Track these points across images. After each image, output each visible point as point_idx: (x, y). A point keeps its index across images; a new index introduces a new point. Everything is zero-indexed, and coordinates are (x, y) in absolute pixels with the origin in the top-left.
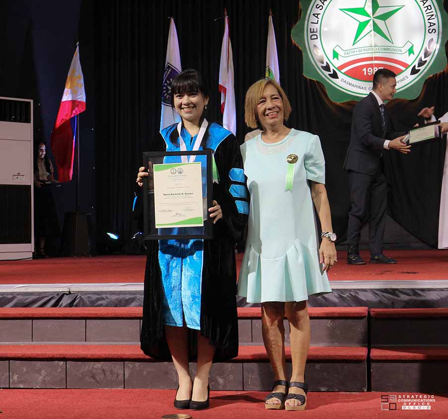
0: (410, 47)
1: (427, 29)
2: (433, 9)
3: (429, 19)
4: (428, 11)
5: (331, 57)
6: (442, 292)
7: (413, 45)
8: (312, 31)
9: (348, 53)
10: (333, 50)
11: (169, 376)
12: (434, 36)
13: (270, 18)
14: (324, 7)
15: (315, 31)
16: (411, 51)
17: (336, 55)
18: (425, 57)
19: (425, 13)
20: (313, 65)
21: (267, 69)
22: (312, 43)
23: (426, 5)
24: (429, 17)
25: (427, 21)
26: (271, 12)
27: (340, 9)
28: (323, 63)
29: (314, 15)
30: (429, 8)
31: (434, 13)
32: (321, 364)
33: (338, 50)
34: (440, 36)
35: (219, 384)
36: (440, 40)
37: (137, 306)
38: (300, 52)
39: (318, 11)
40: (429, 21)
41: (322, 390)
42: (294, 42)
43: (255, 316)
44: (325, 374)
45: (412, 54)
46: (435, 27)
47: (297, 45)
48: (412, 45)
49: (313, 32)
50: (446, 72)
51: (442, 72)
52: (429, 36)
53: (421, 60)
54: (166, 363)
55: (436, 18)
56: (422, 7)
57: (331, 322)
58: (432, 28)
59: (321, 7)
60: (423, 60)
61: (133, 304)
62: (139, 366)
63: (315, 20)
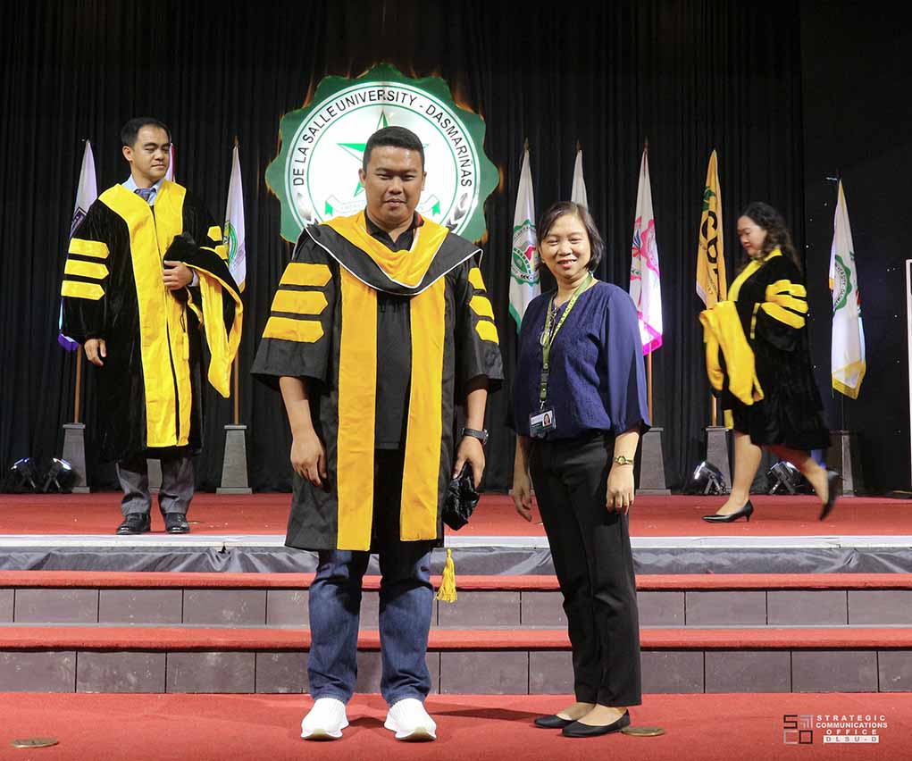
0: (435, 203)
1: (460, 179)
2: (469, 152)
3: (463, 166)
4: (462, 154)
5: (322, 211)
6: (457, 553)
7: (439, 203)
8: (296, 172)
9: (347, 208)
10: (326, 203)
11: (54, 672)
12: (469, 190)
13: (236, 151)
14: (316, 139)
15: (300, 172)
16: (436, 209)
17: (329, 209)
18: (456, 218)
19: (457, 157)
20: (295, 222)
21: (227, 224)
22: (296, 190)
23: (459, 145)
24: (463, 163)
25: (459, 168)
26: (237, 143)
27: (340, 144)
28: (310, 220)
29: (299, 149)
30: (464, 149)
31: (470, 157)
32: (280, 654)
33: (332, 203)
34: (478, 191)
35: (130, 685)
36: (477, 196)
37: (10, 569)
38: (277, 203)
39: (304, 144)
40: (463, 168)
41: (281, 692)
42: (268, 186)
43: (188, 585)
44: (286, 668)
45: (437, 214)
46: (471, 177)
47: (273, 192)
48: (437, 201)
49: (298, 174)
50: (484, 242)
51: (478, 241)
52: (462, 190)
53: (450, 223)
54: (51, 653)
55: (472, 165)
56: (454, 148)
57: (298, 594)
58: (466, 178)
59: (310, 140)
60: (453, 223)
61: (7, 565)
62: (11, 658)
63: (300, 156)
